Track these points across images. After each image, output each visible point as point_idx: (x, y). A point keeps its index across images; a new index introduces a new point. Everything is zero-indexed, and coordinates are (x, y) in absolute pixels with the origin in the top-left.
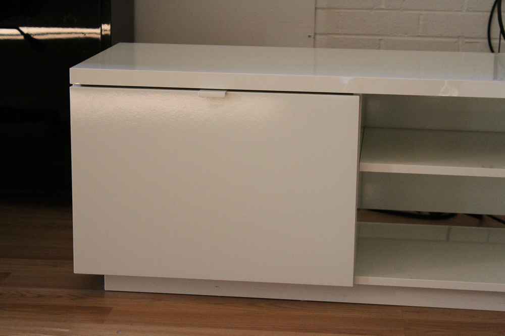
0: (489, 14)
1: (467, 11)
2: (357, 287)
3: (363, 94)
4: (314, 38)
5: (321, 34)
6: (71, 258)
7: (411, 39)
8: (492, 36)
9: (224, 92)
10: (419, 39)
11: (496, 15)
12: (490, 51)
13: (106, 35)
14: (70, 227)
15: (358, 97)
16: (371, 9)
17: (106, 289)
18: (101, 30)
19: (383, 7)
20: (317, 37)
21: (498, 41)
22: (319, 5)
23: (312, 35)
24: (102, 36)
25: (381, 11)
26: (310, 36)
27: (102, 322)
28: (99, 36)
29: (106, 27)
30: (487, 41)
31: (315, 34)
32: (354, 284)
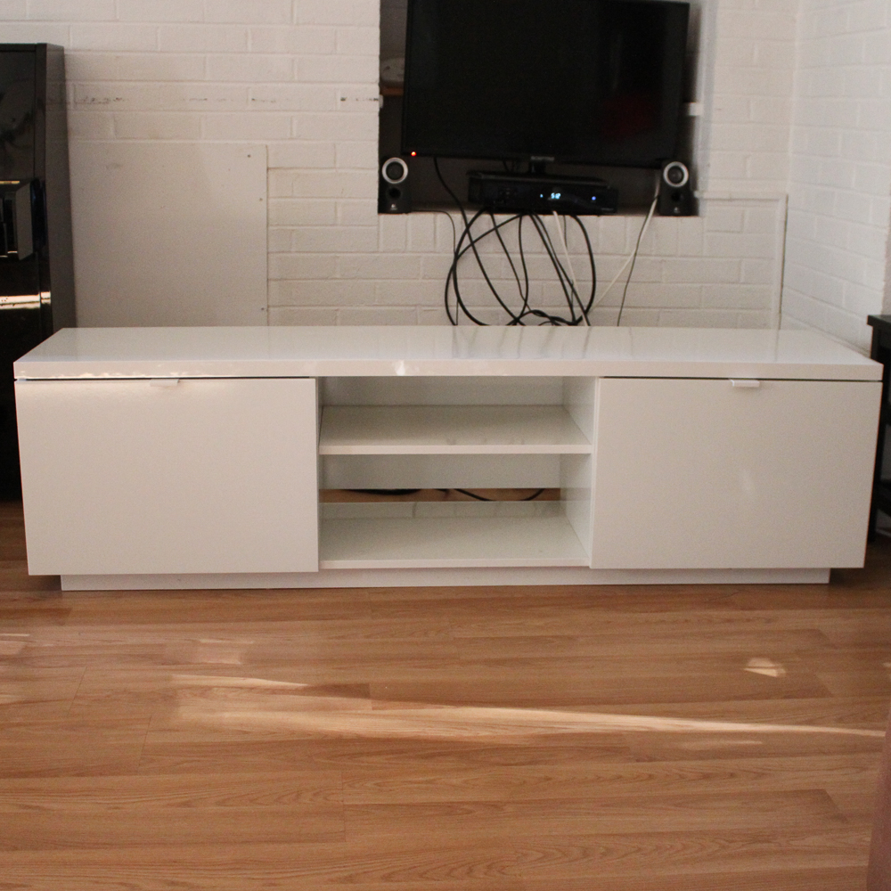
0: (445, 282)
1: (423, 278)
2: (323, 572)
3: (320, 377)
4: (267, 310)
5: (274, 306)
6: (24, 558)
7: (368, 308)
8: (450, 303)
9: (177, 381)
10: (375, 308)
11: (452, 282)
12: (450, 323)
13: (46, 304)
14: (22, 524)
15: (314, 380)
16: (327, 279)
17: (63, 589)
18: (41, 298)
19: (338, 276)
20: (271, 309)
21: (455, 308)
22: (271, 276)
23: (265, 307)
24: (42, 305)
25: (336, 281)
26: (263, 309)
27: (62, 624)
28: (38, 305)
29: (46, 295)
30: (444, 308)
31: (268, 306)
32: (319, 569)
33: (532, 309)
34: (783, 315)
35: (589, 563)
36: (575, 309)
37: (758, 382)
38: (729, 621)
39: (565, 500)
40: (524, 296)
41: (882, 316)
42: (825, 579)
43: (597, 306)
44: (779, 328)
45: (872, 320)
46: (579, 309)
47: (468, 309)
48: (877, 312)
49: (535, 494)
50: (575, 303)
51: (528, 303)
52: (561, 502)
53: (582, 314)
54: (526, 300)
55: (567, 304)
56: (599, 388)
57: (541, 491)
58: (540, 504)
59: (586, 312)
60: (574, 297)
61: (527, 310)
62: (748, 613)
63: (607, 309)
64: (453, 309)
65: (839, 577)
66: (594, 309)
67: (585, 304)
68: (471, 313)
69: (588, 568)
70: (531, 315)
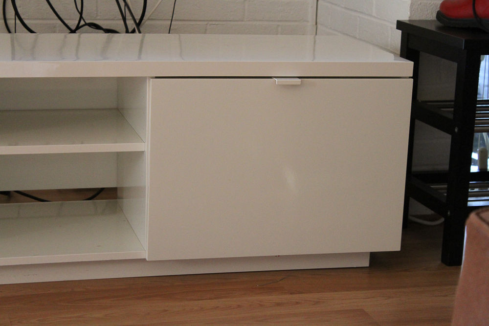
12: (7, 31)
21: (14, 21)
30: (3, 22)
33: (87, 22)
34: (319, 26)
35: (145, 255)
36: (128, 22)
37: (299, 80)
38: (279, 304)
39: (122, 198)
40: (80, 10)
41: (410, 21)
42: (366, 263)
43: (149, 19)
44: (316, 34)
45: (400, 25)
46: (132, 22)
47: (26, 22)
48: (405, 17)
49: (95, 194)
50: (128, 16)
51: (83, 16)
52: (118, 200)
53: (135, 26)
54: (81, 13)
55: (121, 18)
56: (150, 87)
57: (102, 190)
58: (100, 203)
59: (138, 25)
60: (127, 10)
61: (82, 23)
62: (296, 297)
63: (158, 22)
64: (11, 23)
65: (379, 260)
66: (146, 22)
67: (138, 17)
68: (28, 25)
69: (144, 260)
70: (87, 27)
